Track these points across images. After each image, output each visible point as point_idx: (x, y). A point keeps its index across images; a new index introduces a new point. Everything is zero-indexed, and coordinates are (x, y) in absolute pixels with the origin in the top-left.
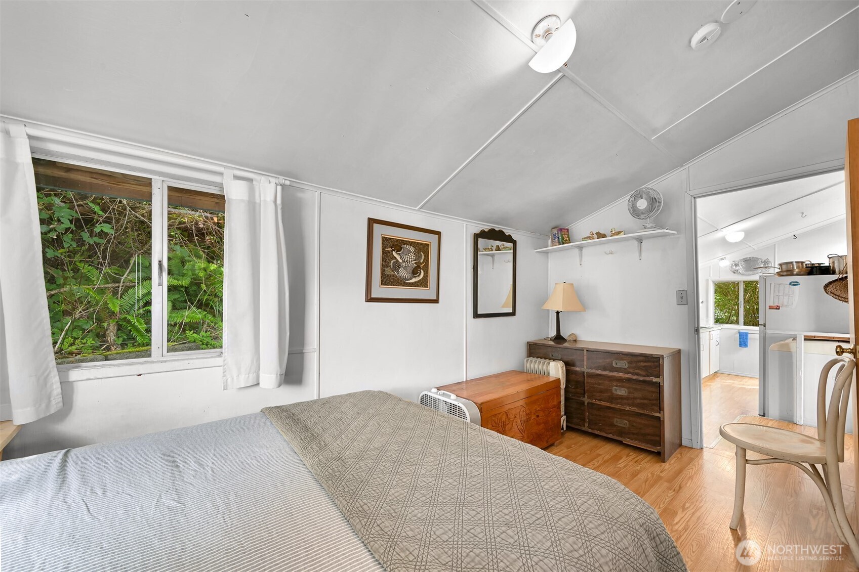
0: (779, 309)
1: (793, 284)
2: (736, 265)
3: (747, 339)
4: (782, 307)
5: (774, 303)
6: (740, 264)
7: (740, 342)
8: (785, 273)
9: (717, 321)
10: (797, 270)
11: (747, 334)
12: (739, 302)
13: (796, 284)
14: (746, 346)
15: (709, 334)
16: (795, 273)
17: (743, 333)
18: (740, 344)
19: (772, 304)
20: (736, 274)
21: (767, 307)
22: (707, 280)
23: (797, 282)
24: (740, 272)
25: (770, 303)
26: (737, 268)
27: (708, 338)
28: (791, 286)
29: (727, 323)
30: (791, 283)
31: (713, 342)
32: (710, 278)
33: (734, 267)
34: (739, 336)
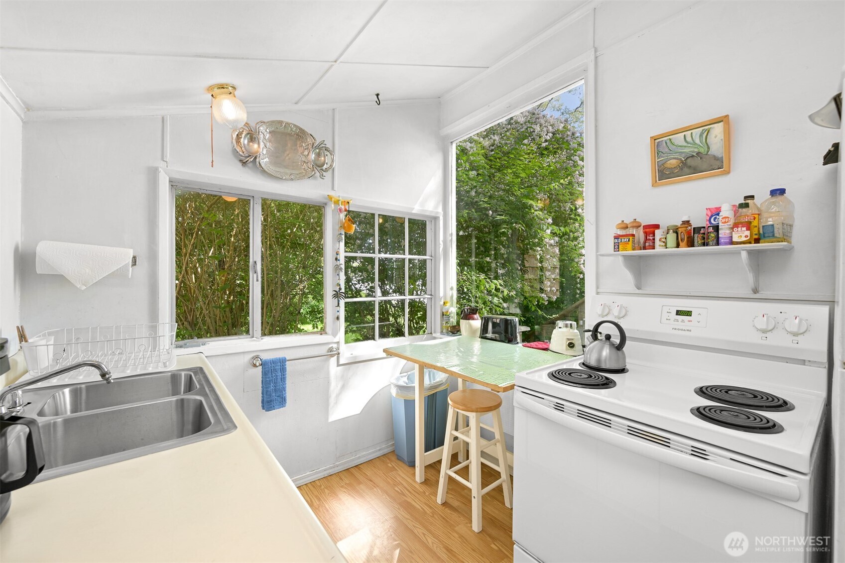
3: (283, 379)
6: (261, 136)
11: (282, 362)
20: (246, 170)
22: (153, 174)
24: (265, 164)
26: (255, 147)
32: (161, 165)
33: (244, 141)
34: (265, 373)
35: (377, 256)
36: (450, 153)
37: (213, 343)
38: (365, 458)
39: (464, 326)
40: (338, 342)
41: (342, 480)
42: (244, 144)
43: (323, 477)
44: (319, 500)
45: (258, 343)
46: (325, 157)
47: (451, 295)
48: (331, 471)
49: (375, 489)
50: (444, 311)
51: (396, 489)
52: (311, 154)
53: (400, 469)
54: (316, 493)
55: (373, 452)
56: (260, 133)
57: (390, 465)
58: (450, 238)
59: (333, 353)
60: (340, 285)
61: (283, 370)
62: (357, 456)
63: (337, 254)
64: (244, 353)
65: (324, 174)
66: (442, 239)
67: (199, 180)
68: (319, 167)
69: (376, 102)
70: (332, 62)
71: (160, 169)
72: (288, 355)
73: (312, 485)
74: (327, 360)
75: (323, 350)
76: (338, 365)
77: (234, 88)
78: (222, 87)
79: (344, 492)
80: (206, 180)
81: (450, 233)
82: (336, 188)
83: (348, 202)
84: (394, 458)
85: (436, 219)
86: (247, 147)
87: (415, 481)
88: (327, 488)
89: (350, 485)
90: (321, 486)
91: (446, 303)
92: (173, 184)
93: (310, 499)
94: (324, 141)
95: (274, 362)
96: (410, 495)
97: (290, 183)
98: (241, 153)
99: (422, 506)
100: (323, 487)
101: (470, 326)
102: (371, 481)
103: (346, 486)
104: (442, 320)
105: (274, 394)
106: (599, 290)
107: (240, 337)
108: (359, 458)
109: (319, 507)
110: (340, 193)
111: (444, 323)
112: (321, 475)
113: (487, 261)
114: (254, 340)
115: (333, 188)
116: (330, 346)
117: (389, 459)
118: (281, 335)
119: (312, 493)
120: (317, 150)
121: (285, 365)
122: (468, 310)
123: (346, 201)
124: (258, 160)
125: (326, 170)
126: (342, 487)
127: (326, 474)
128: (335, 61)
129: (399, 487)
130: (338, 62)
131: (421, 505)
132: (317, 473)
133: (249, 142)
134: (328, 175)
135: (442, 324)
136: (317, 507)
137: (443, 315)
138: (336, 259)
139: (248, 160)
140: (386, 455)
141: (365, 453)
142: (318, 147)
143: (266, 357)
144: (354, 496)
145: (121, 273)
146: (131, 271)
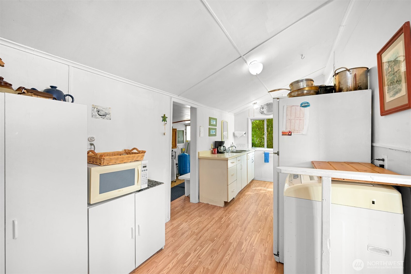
0: (291, 135)
1: (303, 105)
2: (263, 108)
3: (268, 157)
4: (293, 132)
5: (286, 129)
6: (264, 107)
7: (265, 159)
8: (296, 93)
9: (254, 145)
10: (307, 89)
11: (268, 154)
12: (264, 133)
13: (305, 105)
14: (268, 162)
15: (247, 156)
16: (305, 92)
17: (266, 153)
18: (265, 161)
19: (284, 130)
21: (281, 134)
22: (248, 119)
23: (308, 103)
24: (265, 113)
25: (283, 129)
26: (263, 110)
27: (246, 159)
28: (302, 108)
29: (259, 147)
30: (302, 104)
31: (250, 161)
32: (249, 117)
33: (261, 109)
34: (265, 155)
64: (262, 151)
67: (254, 118)
77: (256, 103)
78: (254, 103)
92: (251, 120)
97: (271, 115)
107: (263, 148)
139: (262, 113)
145: (243, 135)
146: (244, 135)
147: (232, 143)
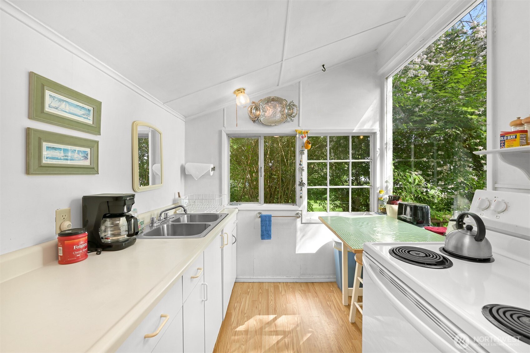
3: (270, 226)
6: (261, 107)
7: (262, 231)
9: (235, 197)
11: (270, 217)
14: (269, 237)
18: (262, 235)
20: (255, 124)
22: (220, 132)
26: (258, 113)
32: (223, 129)
33: (254, 111)
34: (261, 221)
35: (328, 161)
36: (385, 86)
37: (244, 204)
38: (318, 280)
39: (388, 208)
40: (302, 210)
41: (301, 287)
42: (253, 113)
43: (292, 282)
44: (285, 292)
45: (262, 206)
46: (293, 110)
47: (386, 186)
48: (298, 281)
49: (316, 298)
50: (379, 197)
51: (328, 303)
52: (285, 110)
53: (336, 293)
54: (286, 288)
55: (324, 278)
56: (260, 105)
57: (331, 289)
58: (385, 146)
59: (298, 216)
60: (302, 179)
61: (270, 221)
62: (313, 277)
63: (301, 162)
64: (254, 210)
65: (293, 119)
66: (379, 148)
67: (237, 132)
68: (290, 115)
69: (322, 70)
70: (280, 62)
71: (223, 131)
72: (273, 214)
73: (286, 284)
74: (295, 220)
75: (294, 214)
76: (302, 223)
77: (244, 89)
78: (238, 90)
79: (299, 293)
80: (239, 132)
81: (385, 142)
82: (300, 125)
83: (307, 132)
84: (336, 286)
85: (375, 134)
86: (255, 113)
87: (342, 303)
88: (291, 288)
89: (304, 291)
90: (289, 286)
91: (381, 192)
92: (229, 136)
93: (282, 290)
94: (293, 101)
95: (266, 216)
96: (334, 309)
97: (276, 127)
98: (252, 117)
99: (338, 319)
100: (290, 287)
101: (392, 209)
102: (316, 293)
103: (301, 291)
104: (378, 204)
105: (265, 232)
106: (496, 186)
107: (255, 203)
108: (314, 278)
109: (284, 295)
110: (303, 127)
111: (380, 205)
112: (292, 281)
113: (424, 161)
114: (260, 205)
115: (299, 126)
116: (297, 212)
117: (333, 285)
118: (273, 204)
119: (284, 288)
120: (288, 107)
121: (271, 219)
122: (392, 197)
123: (306, 132)
124: (259, 119)
125: (294, 117)
126: (299, 290)
127: (294, 281)
128: (282, 61)
129: (330, 302)
130: (284, 60)
131: (337, 317)
132: (289, 279)
133: (255, 111)
134: (295, 119)
135: (378, 206)
136: (283, 295)
137: (379, 200)
138: (300, 164)
139: (255, 120)
140: (333, 283)
141: (318, 277)
142: (289, 105)
143: (264, 213)
144: (303, 297)
145: (208, 173)
146: (212, 173)
147: (179, 193)
